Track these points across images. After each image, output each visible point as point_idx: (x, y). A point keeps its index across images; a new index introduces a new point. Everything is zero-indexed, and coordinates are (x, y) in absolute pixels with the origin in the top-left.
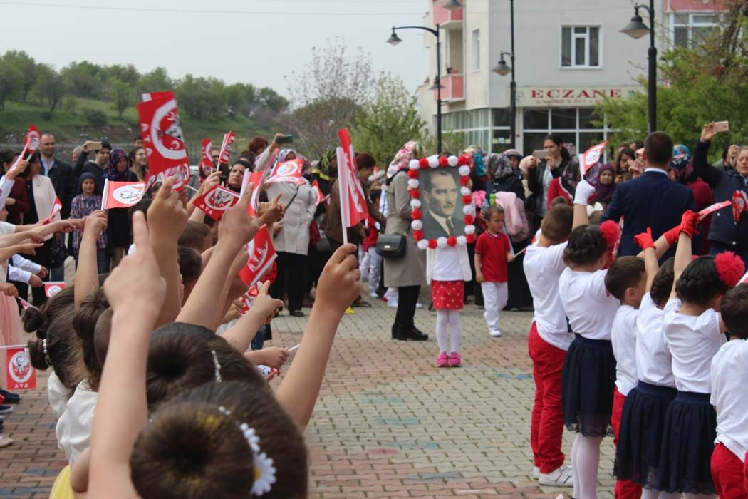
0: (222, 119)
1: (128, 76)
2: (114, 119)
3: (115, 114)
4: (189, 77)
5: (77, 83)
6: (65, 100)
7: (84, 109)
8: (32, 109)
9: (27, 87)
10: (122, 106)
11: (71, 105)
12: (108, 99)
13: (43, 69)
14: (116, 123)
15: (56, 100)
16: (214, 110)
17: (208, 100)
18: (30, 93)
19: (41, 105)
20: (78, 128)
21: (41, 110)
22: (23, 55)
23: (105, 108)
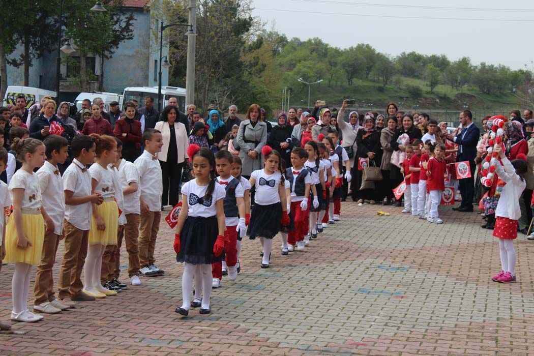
0: (505, 95)
1: (440, 63)
2: (428, 93)
3: (429, 89)
4: (483, 65)
5: (404, 67)
6: (394, 78)
7: (407, 85)
8: (371, 84)
9: (369, 69)
10: (434, 84)
11: (398, 82)
12: (425, 79)
13: (380, 57)
14: (428, 96)
15: (387, 79)
16: (500, 88)
17: (495, 81)
18: (372, 74)
19: (378, 82)
20: (402, 98)
21: (377, 85)
22: (368, 46)
23: (422, 85)
